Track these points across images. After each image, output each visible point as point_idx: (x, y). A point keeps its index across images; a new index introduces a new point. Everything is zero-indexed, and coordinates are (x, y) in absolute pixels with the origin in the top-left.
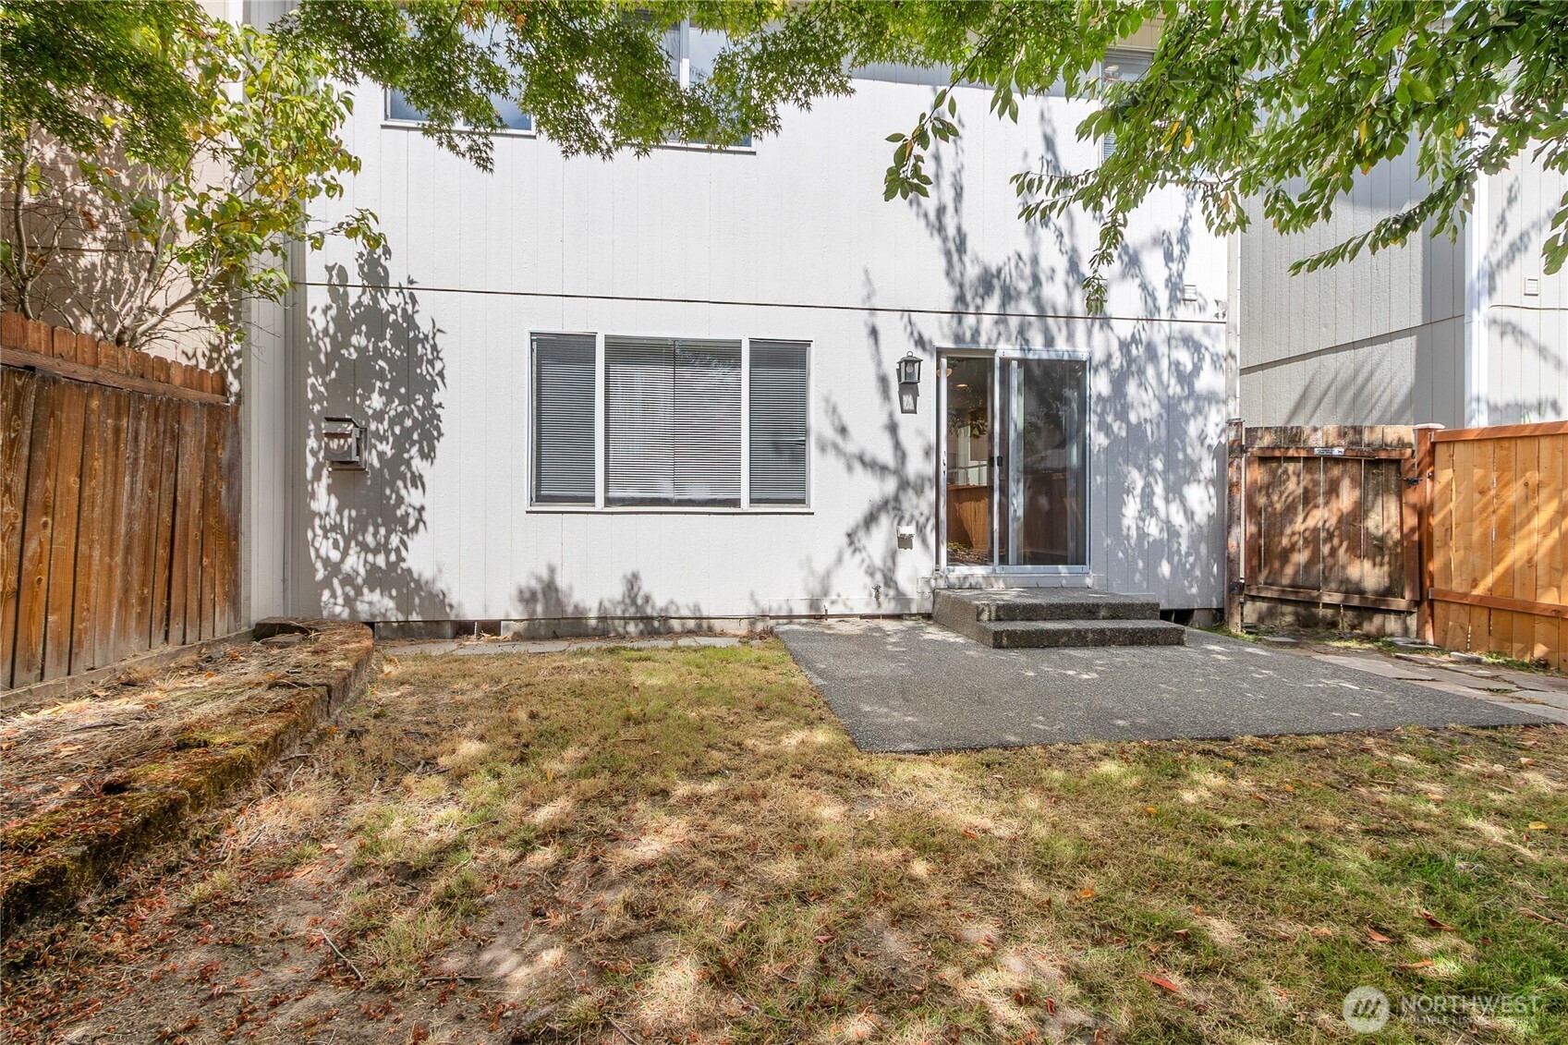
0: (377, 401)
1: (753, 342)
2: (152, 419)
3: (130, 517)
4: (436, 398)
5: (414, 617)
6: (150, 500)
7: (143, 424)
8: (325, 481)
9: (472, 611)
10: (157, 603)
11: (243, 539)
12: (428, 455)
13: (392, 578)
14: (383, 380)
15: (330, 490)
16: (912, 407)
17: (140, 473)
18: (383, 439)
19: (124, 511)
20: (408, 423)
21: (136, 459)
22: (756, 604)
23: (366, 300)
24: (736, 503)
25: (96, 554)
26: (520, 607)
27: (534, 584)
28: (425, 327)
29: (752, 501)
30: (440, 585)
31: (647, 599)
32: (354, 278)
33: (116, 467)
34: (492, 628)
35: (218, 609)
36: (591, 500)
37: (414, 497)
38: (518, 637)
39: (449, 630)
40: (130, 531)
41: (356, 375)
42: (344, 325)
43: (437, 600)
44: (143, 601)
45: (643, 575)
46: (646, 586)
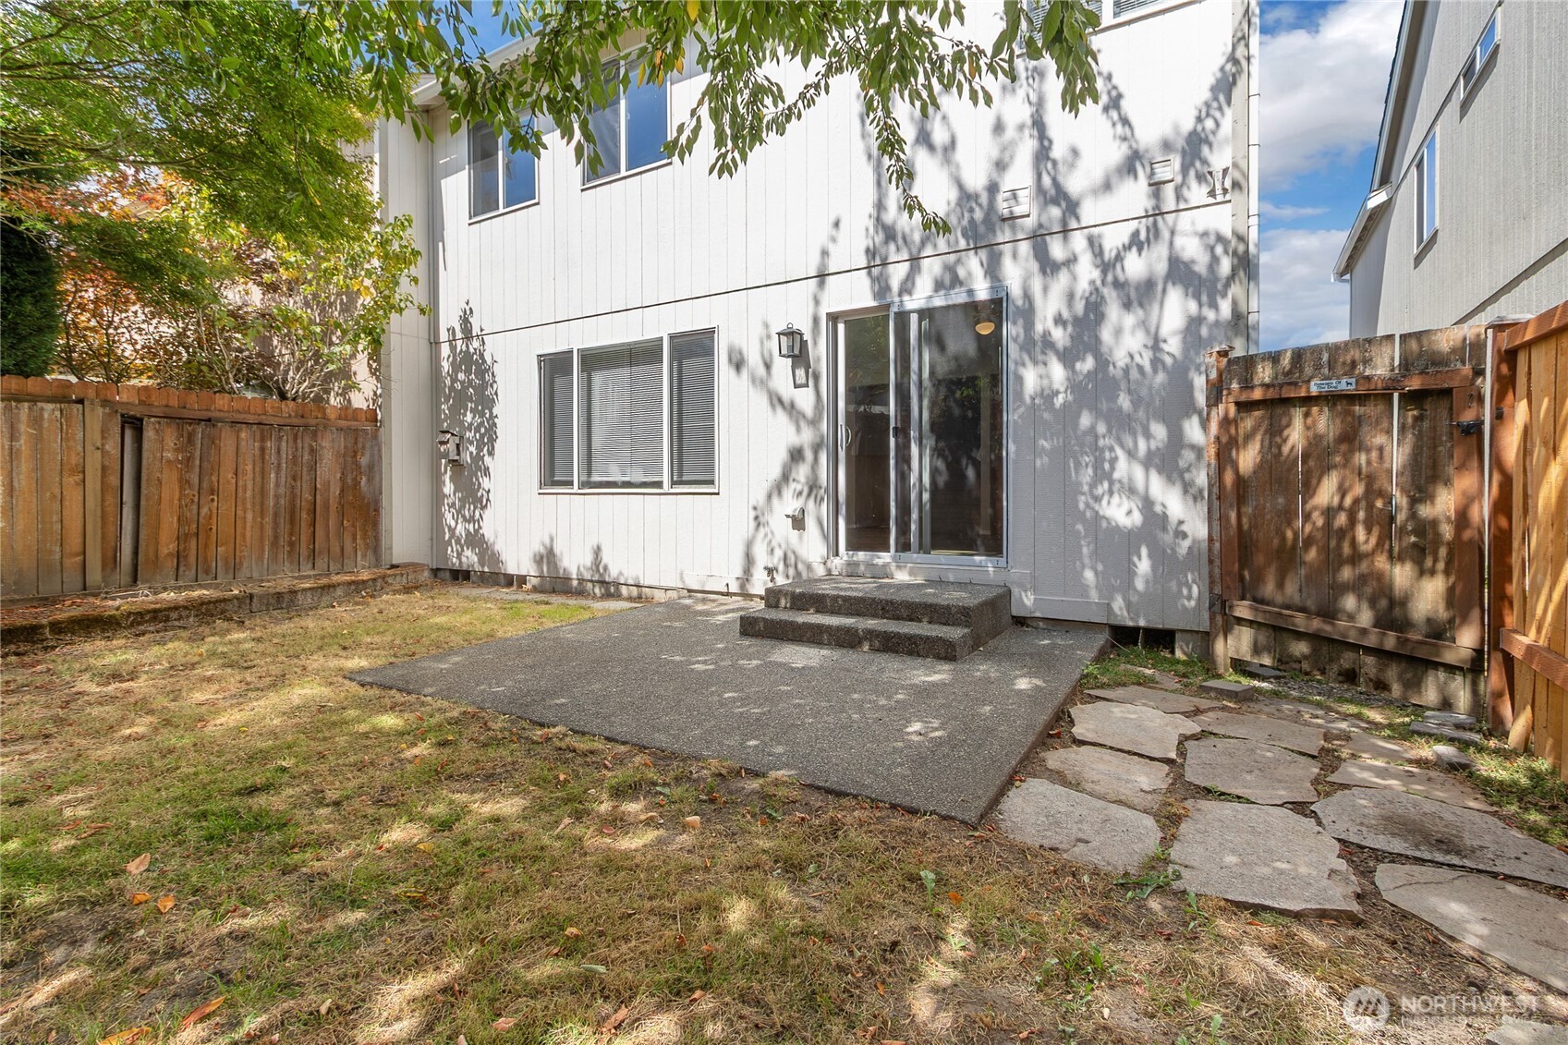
0: (469, 417)
1: (672, 337)
2: (291, 441)
3: (277, 497)
4: (495, 411)
5: (486, 570)
6: (293, 487)
7: (284, 444)
8: (449, 473)
9: (512, 569)
10: (304, 545)
11: (383, 513)
12: (491, 453)
13: (476, 540)
14: (471, 401)
15: (452, 479)
16: (804, 381)
17: (283, 472)
18: (471, 443)
19: (272, 493)
20: (483, 430)
21: (279, 465)
22: (682, 578)
23: (464, 348)
24: (659, 484)
25: (249, 516)
26: (535, 566)
27: (542, 550)
28: (489, 361)
29: (673, 483)
30: (497, 547)
31: (606, 568)
32: (459, 335)
33: (263, 469)
34: (522, 580)
35: (359, 554)
36: (570, 483)
37: (485, 483)
38: (535, 590)
39: (502, 580)
40: (277, 503)
41: (460, 400)
42: (456, 367)
43: (495, 559)
44: (291, 544)
45: (603, 548)
46: (606, 558)
